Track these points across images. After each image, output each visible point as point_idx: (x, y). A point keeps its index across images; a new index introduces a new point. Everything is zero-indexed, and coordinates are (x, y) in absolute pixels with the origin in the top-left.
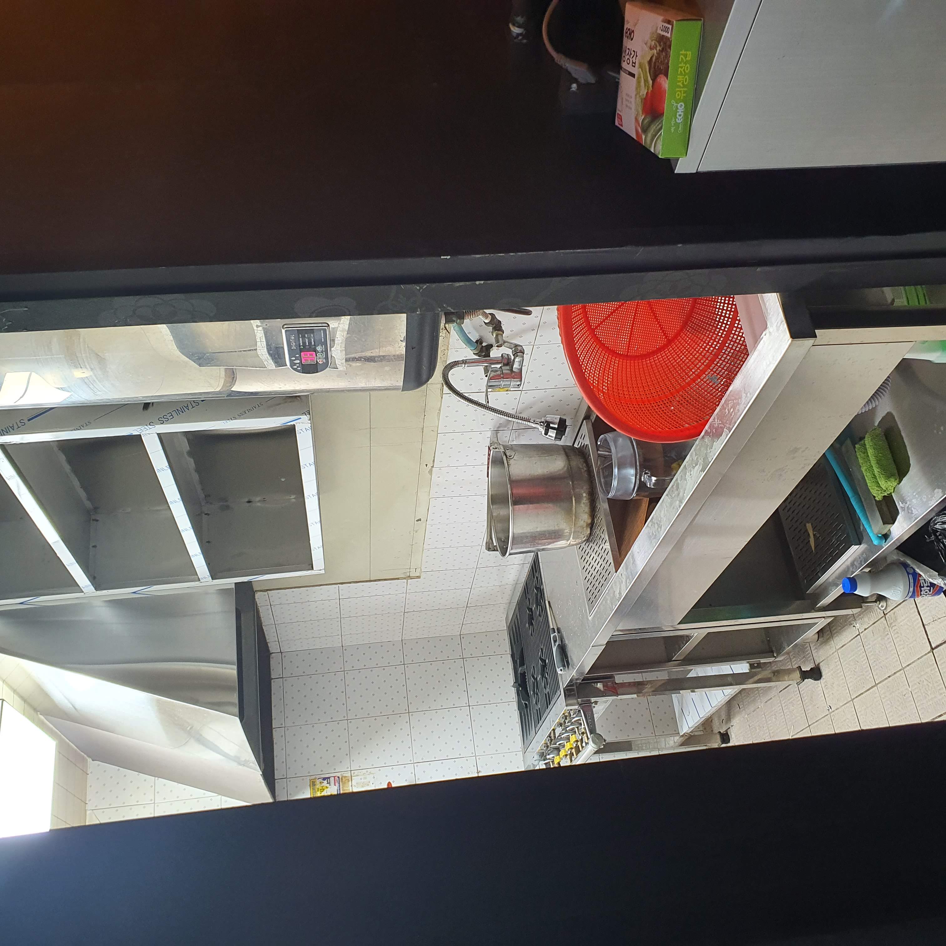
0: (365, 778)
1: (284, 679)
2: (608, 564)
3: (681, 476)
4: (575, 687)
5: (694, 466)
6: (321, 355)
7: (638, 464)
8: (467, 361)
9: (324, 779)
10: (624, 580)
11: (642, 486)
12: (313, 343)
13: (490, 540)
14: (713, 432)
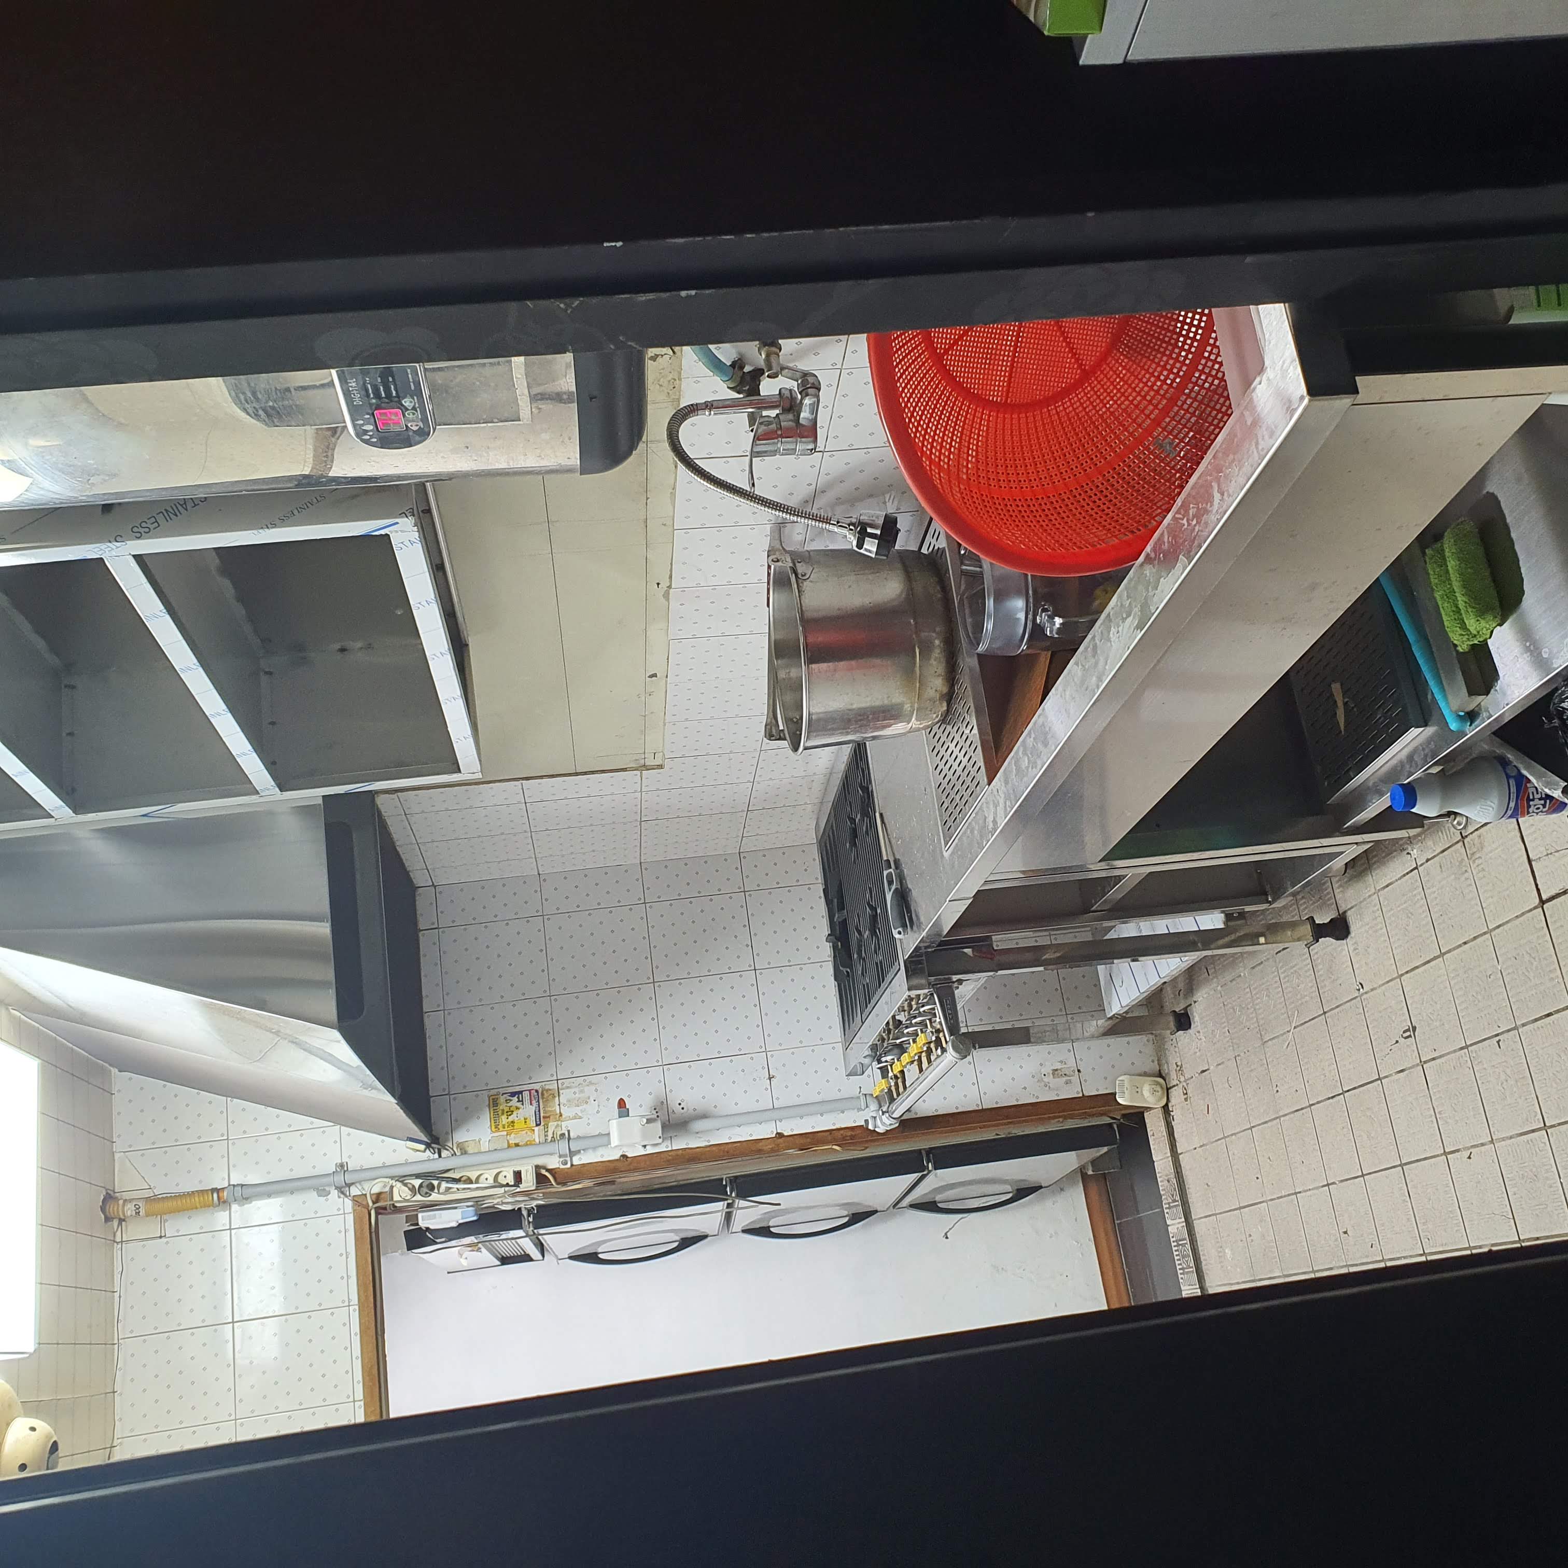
0: (582, 1091)
1: (441, 930)
2: (976, 767)
3: (1102, 633)
4: (924, 958)
5: (1124, 616)
6: (414, 414)
7: (1030, 592)
8: (715, 404)
9: (513, 1094)
10: (1001, 801)
11: (1037, 632)
12: (394, 393)
13: (773, 721)
14: (1159, 558)
